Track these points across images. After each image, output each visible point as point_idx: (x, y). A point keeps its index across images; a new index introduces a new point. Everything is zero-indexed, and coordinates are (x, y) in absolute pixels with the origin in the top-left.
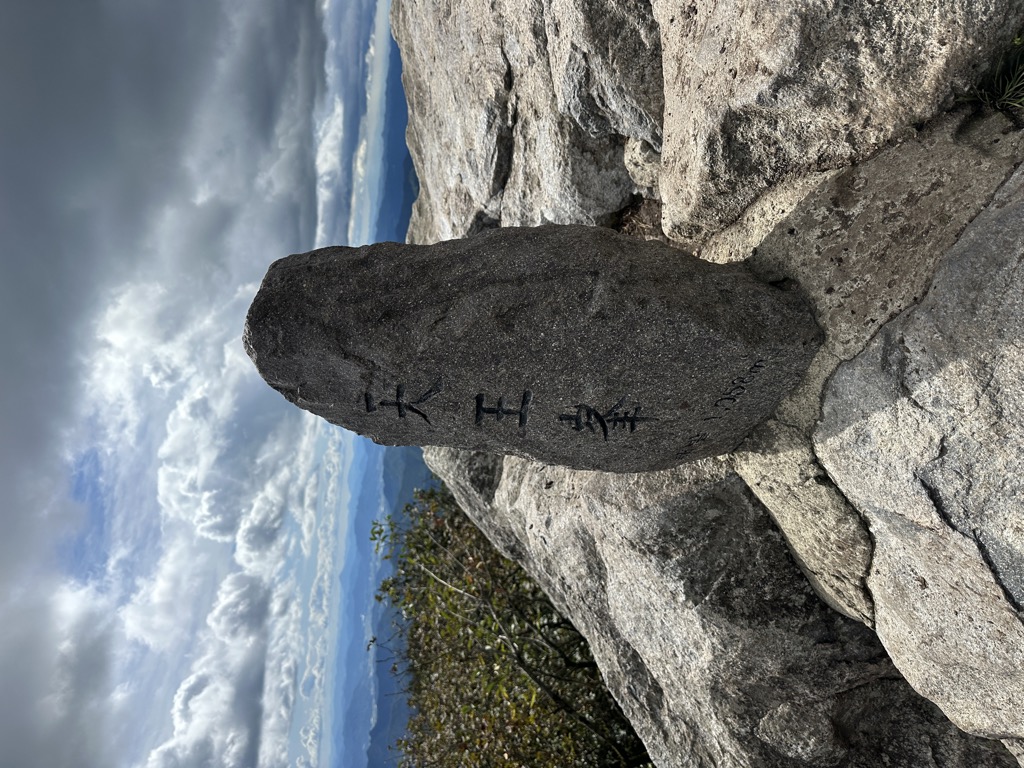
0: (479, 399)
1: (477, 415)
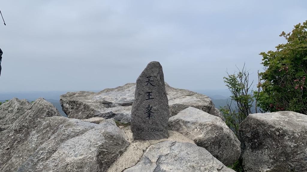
0: (151, 92)
1: (148, 93)
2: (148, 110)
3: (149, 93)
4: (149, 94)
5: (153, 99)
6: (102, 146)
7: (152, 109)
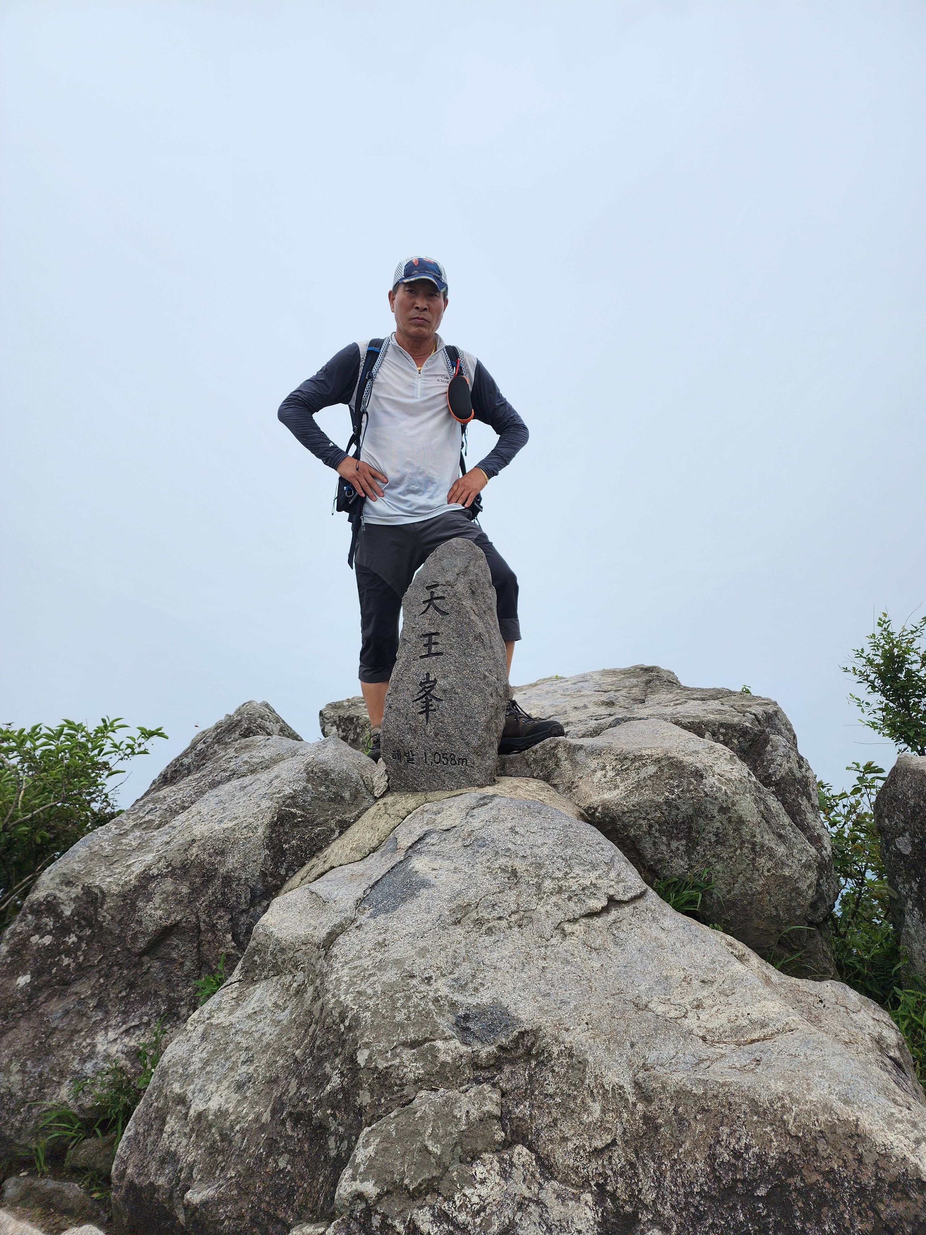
2: (424, 689)
3: (431, 634)
4: (430, 640)
5: (441, 654)
6: (293, 798)
7: (437, 686)
